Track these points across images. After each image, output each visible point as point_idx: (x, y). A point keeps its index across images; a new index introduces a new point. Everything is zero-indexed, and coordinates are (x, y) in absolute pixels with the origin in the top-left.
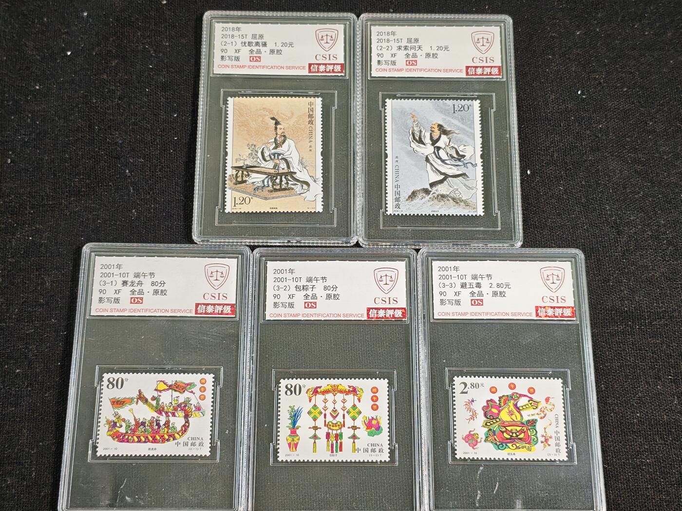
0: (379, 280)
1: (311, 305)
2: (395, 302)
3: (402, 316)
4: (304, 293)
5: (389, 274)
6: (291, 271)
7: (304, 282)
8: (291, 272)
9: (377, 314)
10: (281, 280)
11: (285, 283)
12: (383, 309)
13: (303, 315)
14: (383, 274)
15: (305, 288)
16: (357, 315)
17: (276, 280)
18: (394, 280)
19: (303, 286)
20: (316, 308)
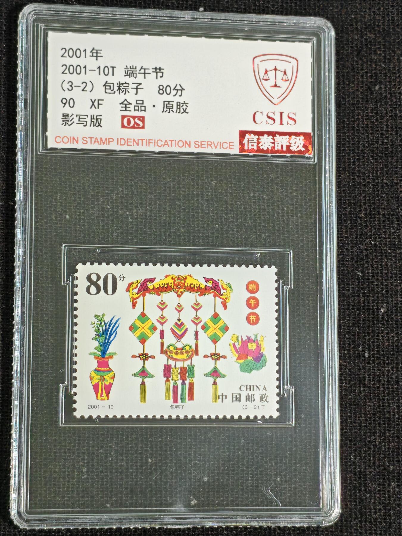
0: (261, 78)
1: (135, 123)
2: (292, 122)
3: (303, 149)
4: (122, 97)
5: (281, 66)
6: (96, 53)
7: (119, 77)
8: (95, 55)
9: (258, 143)
10: (75, 70)
11: (83, 77)
12: (269, 133)
13: (119, 141)
14: (270, 66)
15: (121, 87)
16: (221, 145)
17: (67, 69)
18: (290, 79)
19: (119, 84)
20: (143, 127)
